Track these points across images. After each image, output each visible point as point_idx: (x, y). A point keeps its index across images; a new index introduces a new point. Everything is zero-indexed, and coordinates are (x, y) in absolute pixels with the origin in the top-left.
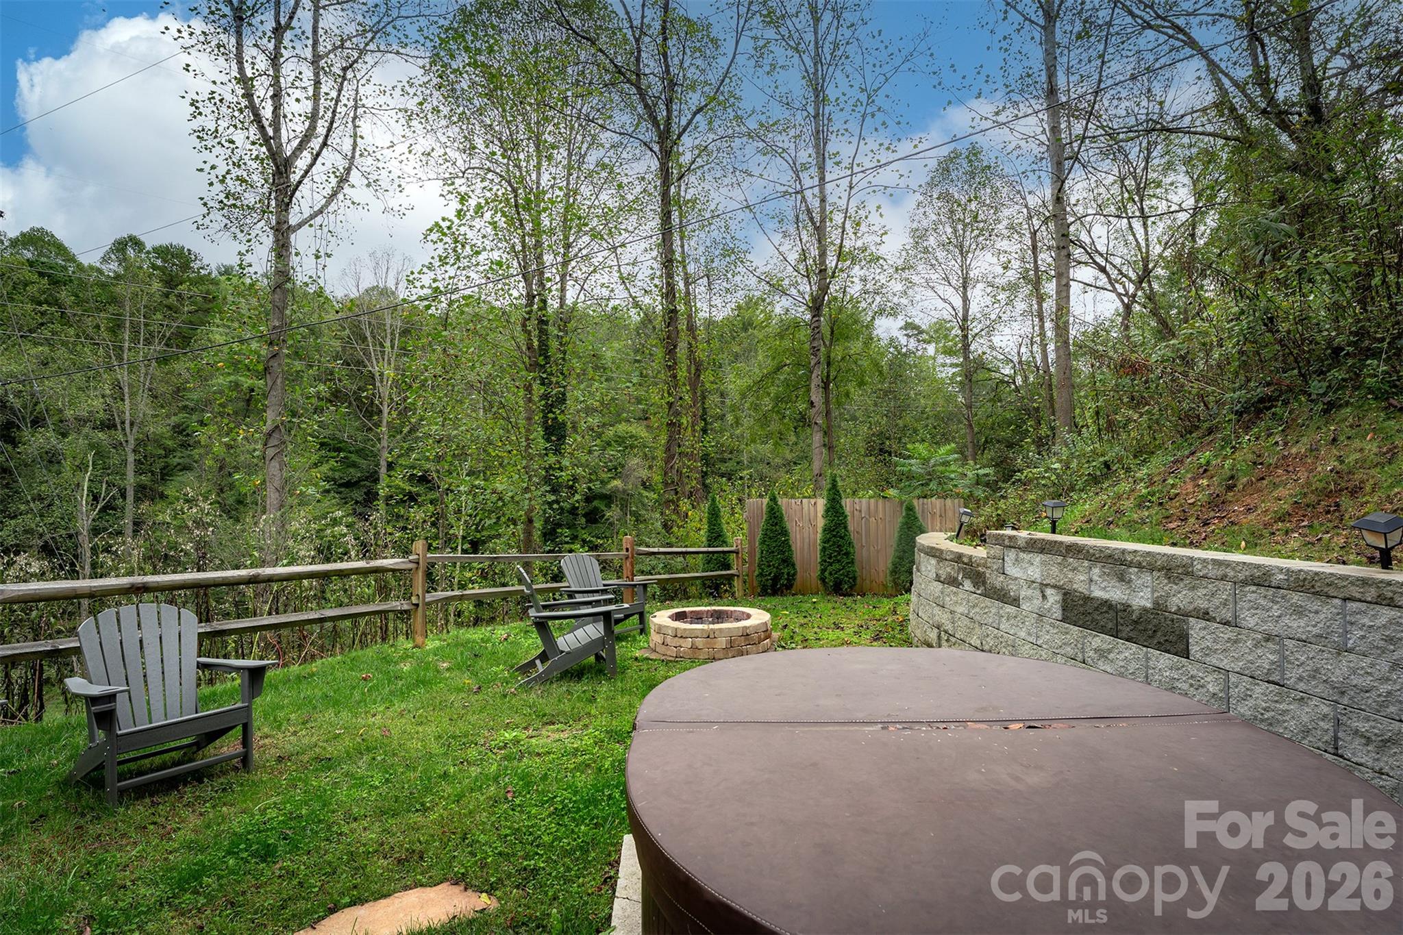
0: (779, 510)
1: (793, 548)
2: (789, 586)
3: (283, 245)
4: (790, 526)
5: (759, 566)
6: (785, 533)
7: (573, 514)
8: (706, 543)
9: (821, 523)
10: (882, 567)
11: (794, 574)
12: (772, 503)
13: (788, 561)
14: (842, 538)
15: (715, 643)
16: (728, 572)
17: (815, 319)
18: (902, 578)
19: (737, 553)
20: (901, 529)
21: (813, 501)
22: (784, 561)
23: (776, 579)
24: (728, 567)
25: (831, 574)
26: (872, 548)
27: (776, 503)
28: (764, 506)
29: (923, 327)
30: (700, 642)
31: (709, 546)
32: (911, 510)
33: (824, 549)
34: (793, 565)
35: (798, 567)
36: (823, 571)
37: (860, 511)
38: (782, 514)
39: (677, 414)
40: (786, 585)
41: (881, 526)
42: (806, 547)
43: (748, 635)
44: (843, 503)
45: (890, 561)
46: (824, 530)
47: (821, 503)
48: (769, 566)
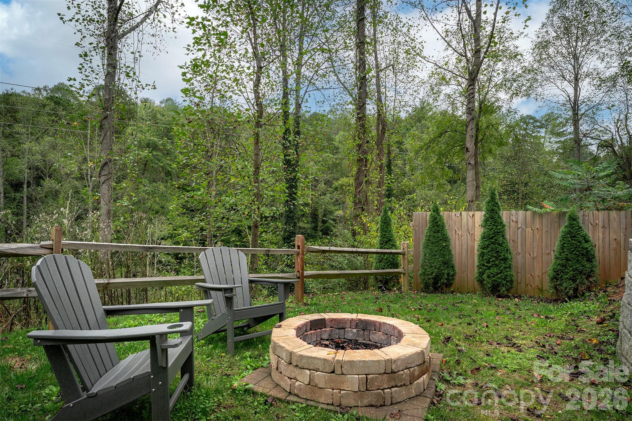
0: (441, 219)
1: (453, 253)
2: (448, 285)
3: (112, 47)
4: (450, 234)
5: (423, 266)
6: (446, 239)
7: (315, 230)
8: (379, 246)
9: (479, 232)
10: (537, 272)
11: (453, 275)
12: (435, 214)
13: (448, 264)
14: (499, 244)
15: (342, 383)
16: (396, 270)
17: (470, 88)
18: (565, 285)
19: (404, 254)
20: (564, 238)
21: (471, 213)
22: (445, 263)
23: (436, 279)
24: (396, 266)
25: (489, 277)
26: (527, 255)
27: (438, 214)
28: (428, 218)
29: (538, 118)
30: (320, 377)
31: (381, 248)
32: (574, 220)
33: (482, 255)
34: (453, 267)
35: (456, 269)
36: (481, 274)
37: (517, 222)
38: (443, 222)
39: (365, 152)
40: (446, 284)
41: (537, 236)
42: (464, 252)
43: (393, 372)
44: (501, 214)
45: (551, 267)
46: (483, 237)
47: (479, 216)
48: (432, 267)
